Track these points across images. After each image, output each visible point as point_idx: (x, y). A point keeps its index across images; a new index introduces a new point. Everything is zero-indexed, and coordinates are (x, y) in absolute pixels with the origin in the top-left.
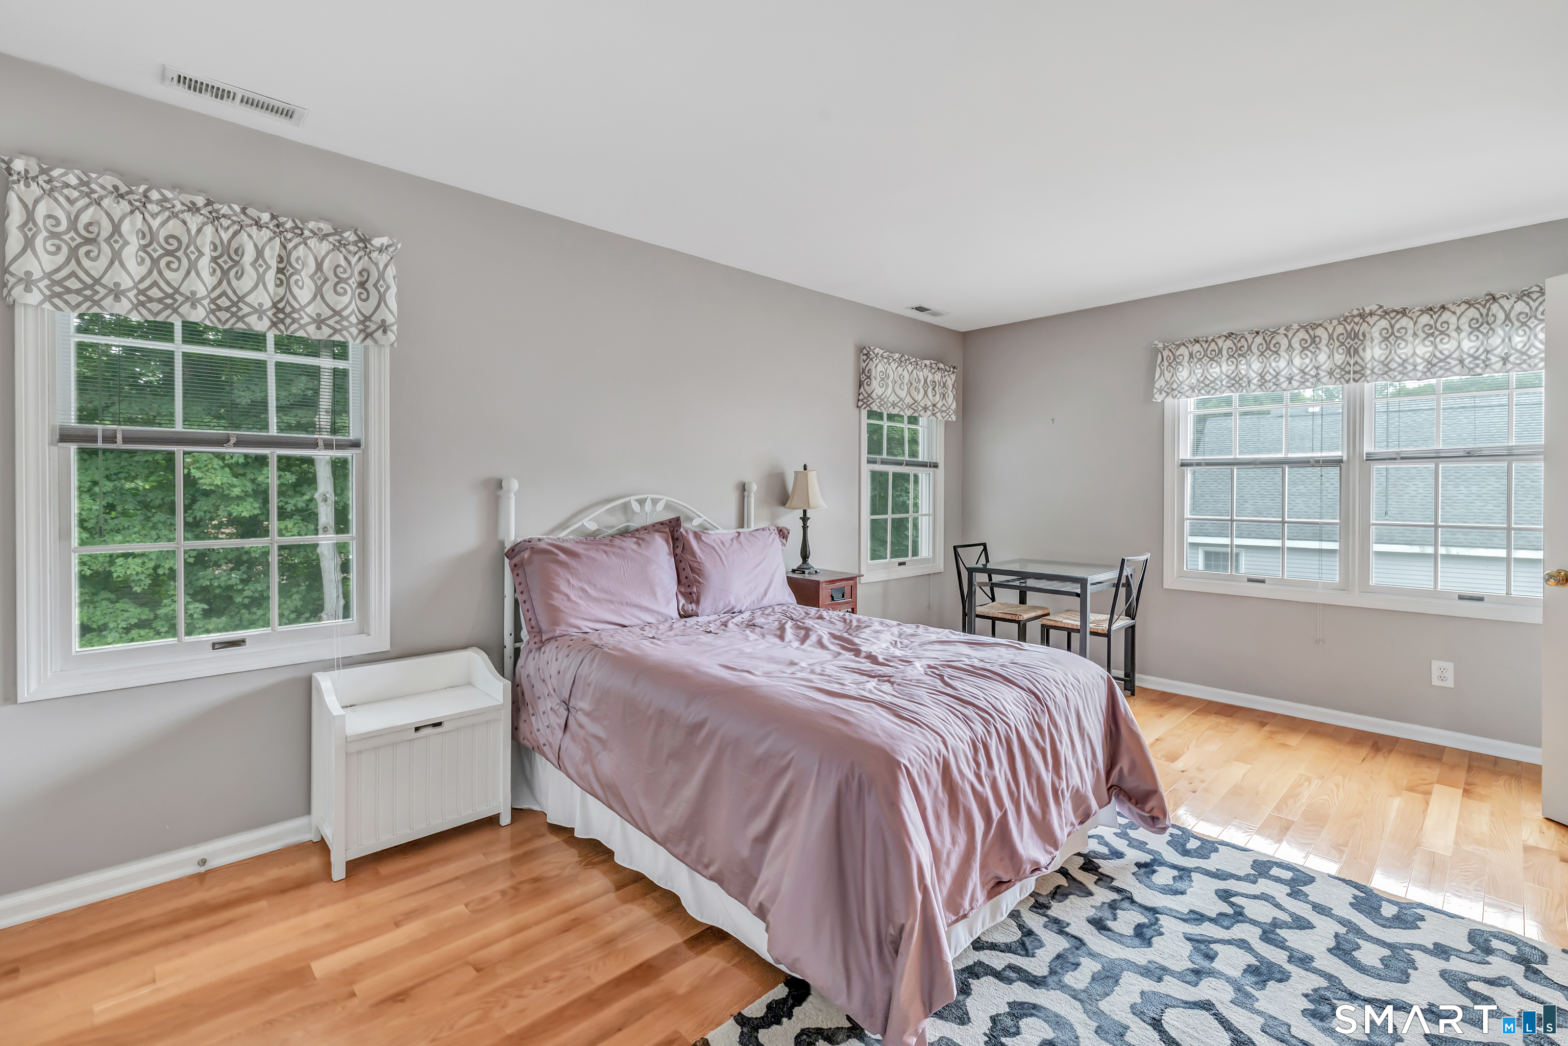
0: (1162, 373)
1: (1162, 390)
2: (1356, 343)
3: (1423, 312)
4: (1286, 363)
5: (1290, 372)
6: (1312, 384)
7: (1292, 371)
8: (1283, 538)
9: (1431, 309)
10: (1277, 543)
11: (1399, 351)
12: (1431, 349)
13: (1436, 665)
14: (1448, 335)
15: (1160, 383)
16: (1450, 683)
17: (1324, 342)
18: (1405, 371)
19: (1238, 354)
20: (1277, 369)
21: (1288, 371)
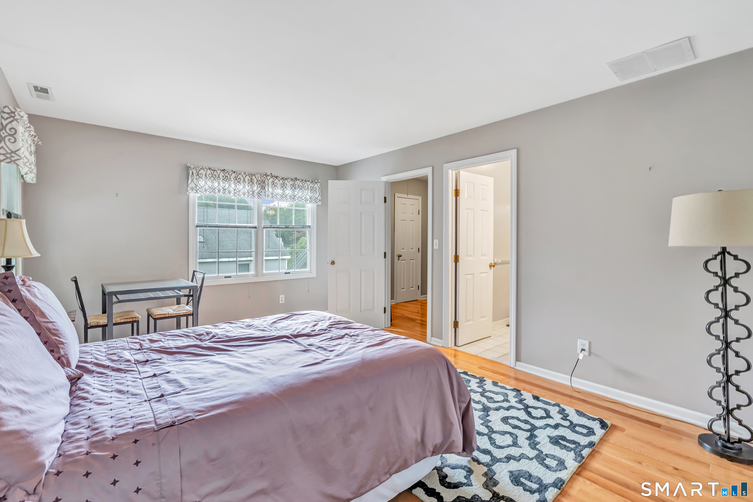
0: (192, 181)
1: (193, 189)
2: (264, 185)
3: (281, 179)
4: (243, 187)
5: (244, 191)
6: (250, 197)
7: (245, 191)
8: (237, 257)
9: (283, 178)
10: (235, 259)
11: (275, 191)
12: (282, 192)
13: (281, 296)
14: (287, 188)
15: (192, 185)
16: (283, 302)
17: (255, 182)
18: (277, 198)
19: (226, 179)
20: (239, 189)
21: (243, 191)
